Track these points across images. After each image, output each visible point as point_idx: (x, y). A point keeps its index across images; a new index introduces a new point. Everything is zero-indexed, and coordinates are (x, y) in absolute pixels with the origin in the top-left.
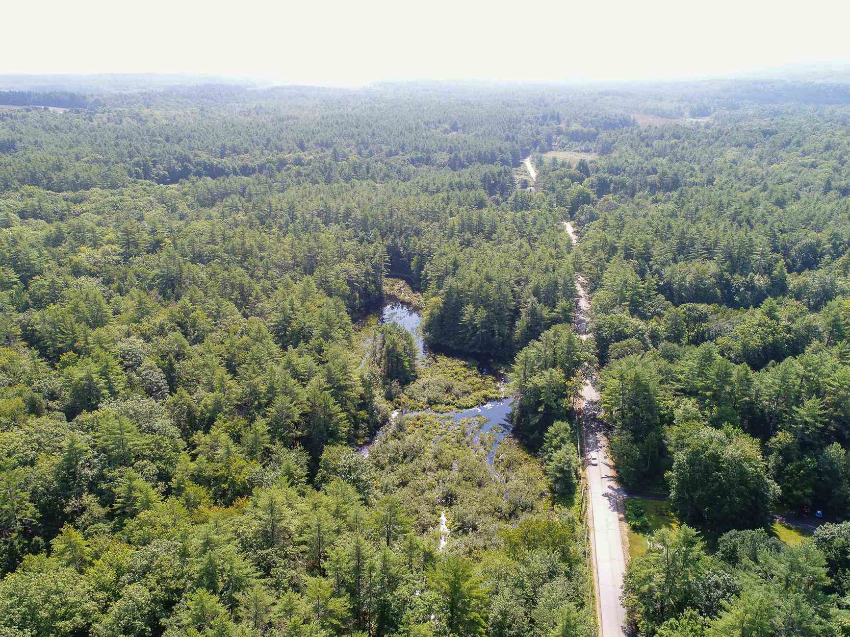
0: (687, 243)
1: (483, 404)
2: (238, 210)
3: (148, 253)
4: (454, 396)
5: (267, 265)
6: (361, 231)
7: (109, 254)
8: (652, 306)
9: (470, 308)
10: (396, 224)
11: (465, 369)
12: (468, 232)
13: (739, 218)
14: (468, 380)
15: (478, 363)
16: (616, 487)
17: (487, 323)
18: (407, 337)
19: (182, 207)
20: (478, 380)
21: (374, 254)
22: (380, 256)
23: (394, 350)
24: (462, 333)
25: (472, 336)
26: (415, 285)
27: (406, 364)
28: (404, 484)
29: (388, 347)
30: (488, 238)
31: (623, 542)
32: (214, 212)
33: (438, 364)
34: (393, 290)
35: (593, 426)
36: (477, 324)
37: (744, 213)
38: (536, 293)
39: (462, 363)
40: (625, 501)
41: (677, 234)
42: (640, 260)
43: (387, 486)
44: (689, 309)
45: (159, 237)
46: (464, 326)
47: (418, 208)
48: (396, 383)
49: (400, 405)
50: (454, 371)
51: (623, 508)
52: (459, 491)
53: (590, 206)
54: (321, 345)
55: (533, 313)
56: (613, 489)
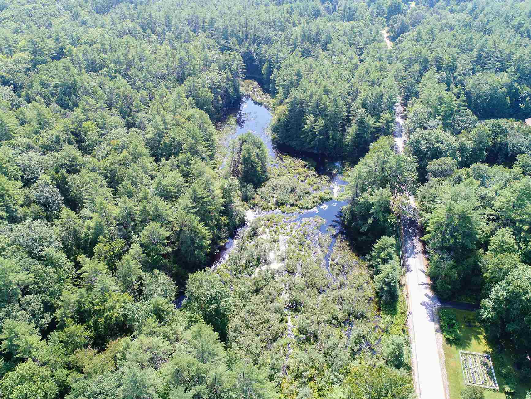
0: (484, 54)
1: (320, 205)
2: (126, 18)
3: (53, 59)
4: (297, 197)
5: (146, 75)
6: (223, 39)
7: (19, 63)
8: (462, 121)
9: (311, 118)
10: (251, 32)
11: (305, 169)
12: (308, 42)
13: (522, 29)
14: (308, 181)
15: (315, 164)
16: (431, 294)
17: (325, 131)
18: (259, 145)
19: (84, 14)
20: (316, 180)
21: (233, 61)
22: (238, 64)
23: (249, 158)
24: (303, 138)
25: (311, 141)
26: (265, 86)
27: (259, 169)
28: (257, 291)
29: (244, 156)
30: (325, 49)
31: (440, 356)
32: (107, 19)
33: (284, 164)
34: (247, 91)
35: (410, 230)
36: (315, 132)
37: (525, 25)
38: (364, 105)
39: (303, 163)
40: (439, 310)
41: (478, 47)
42: (448, 72)
43: (243, 294)
44: (493, 125)
45: (61, 44)
46: (305, 132)
47: (268, 18)
48: (251, 187)
49: (254, 206)
50: (297, 171)
51: (438, 317)
52: (302, 297)
53: (402, 16)
54: (188, 159)
55: (361, 123)
56: (429, 297)
